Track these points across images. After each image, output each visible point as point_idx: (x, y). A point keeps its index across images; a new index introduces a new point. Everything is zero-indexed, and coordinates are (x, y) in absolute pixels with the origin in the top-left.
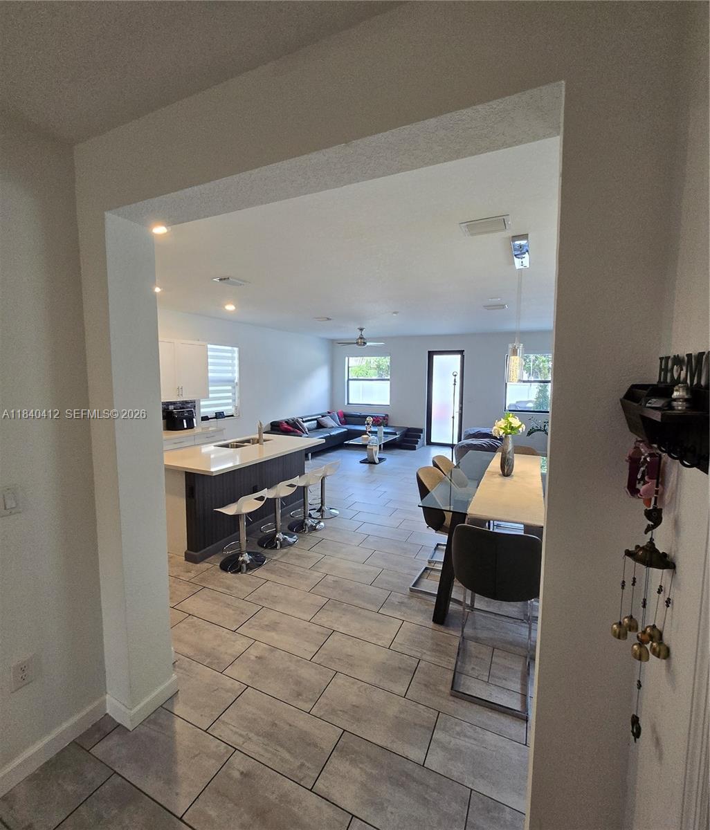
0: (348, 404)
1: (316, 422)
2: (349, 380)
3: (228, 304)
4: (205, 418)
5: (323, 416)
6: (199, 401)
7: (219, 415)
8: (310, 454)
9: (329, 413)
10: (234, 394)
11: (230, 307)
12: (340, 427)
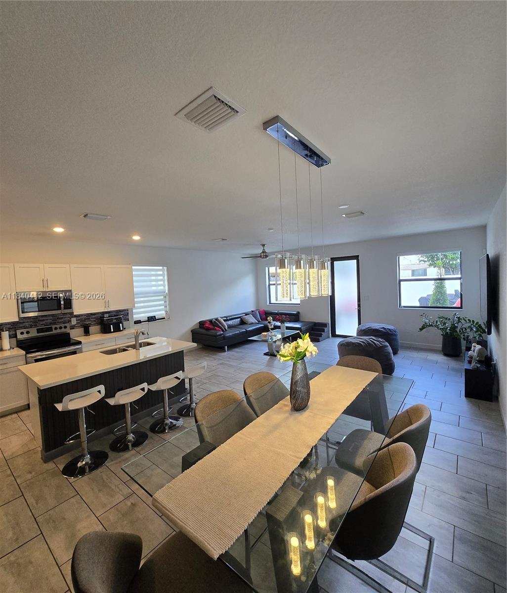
0: (270, 303)
1: (239, 319)
2: (269, 285)
3: (135, 235)
4: (138, 322)
5: (246, 315)
6: (132, 309)
7: (151, 319)
8: (226, 347)
9: (252, 311)
10: (165, 302)
11: (136, 238)
12: (259, 322)
